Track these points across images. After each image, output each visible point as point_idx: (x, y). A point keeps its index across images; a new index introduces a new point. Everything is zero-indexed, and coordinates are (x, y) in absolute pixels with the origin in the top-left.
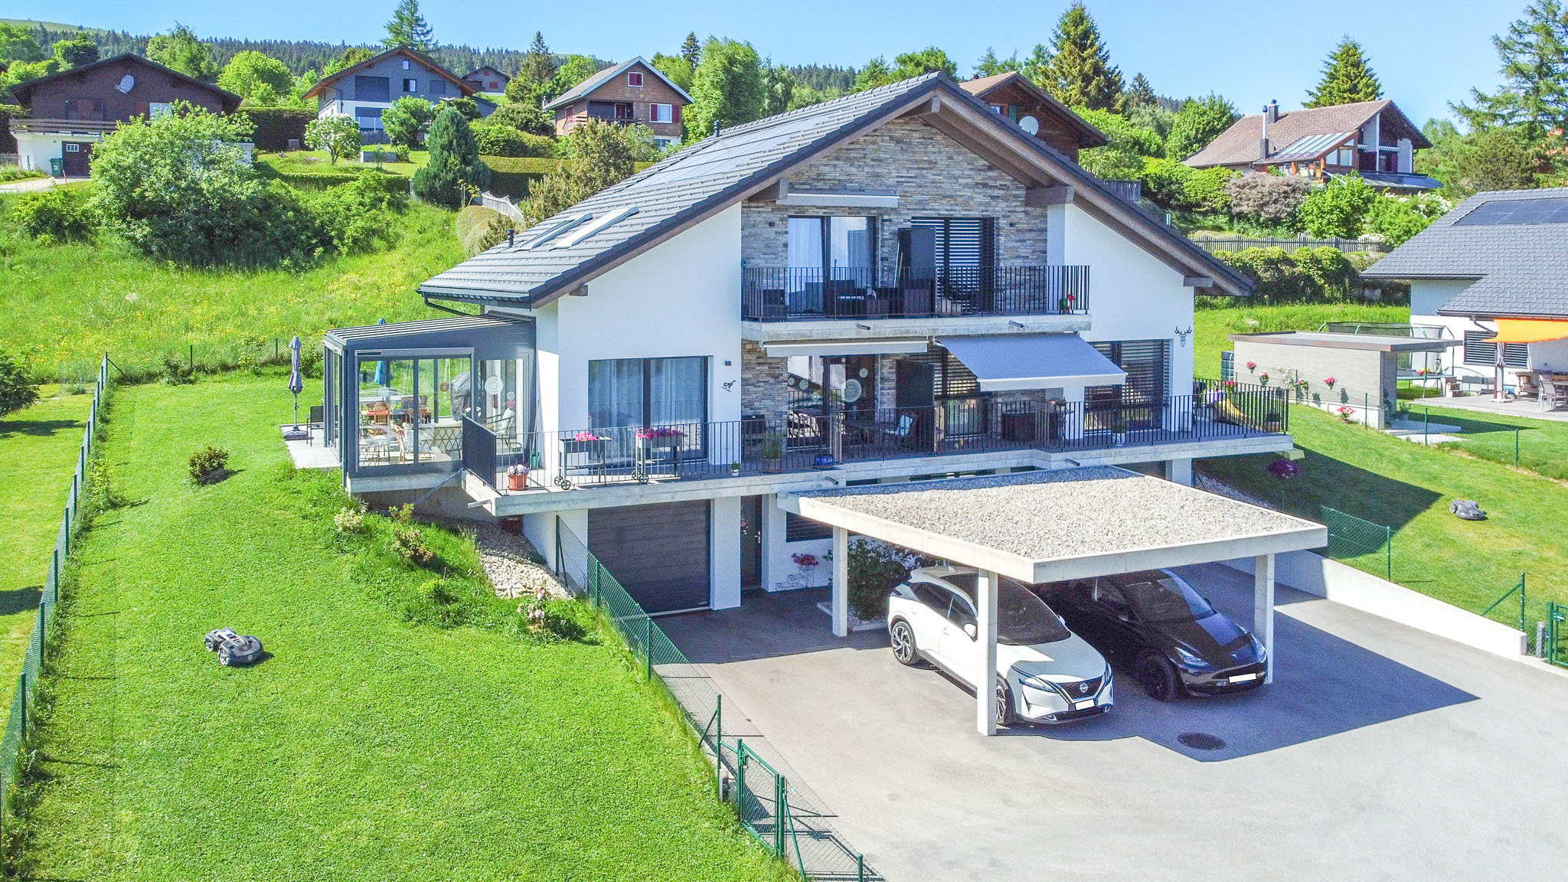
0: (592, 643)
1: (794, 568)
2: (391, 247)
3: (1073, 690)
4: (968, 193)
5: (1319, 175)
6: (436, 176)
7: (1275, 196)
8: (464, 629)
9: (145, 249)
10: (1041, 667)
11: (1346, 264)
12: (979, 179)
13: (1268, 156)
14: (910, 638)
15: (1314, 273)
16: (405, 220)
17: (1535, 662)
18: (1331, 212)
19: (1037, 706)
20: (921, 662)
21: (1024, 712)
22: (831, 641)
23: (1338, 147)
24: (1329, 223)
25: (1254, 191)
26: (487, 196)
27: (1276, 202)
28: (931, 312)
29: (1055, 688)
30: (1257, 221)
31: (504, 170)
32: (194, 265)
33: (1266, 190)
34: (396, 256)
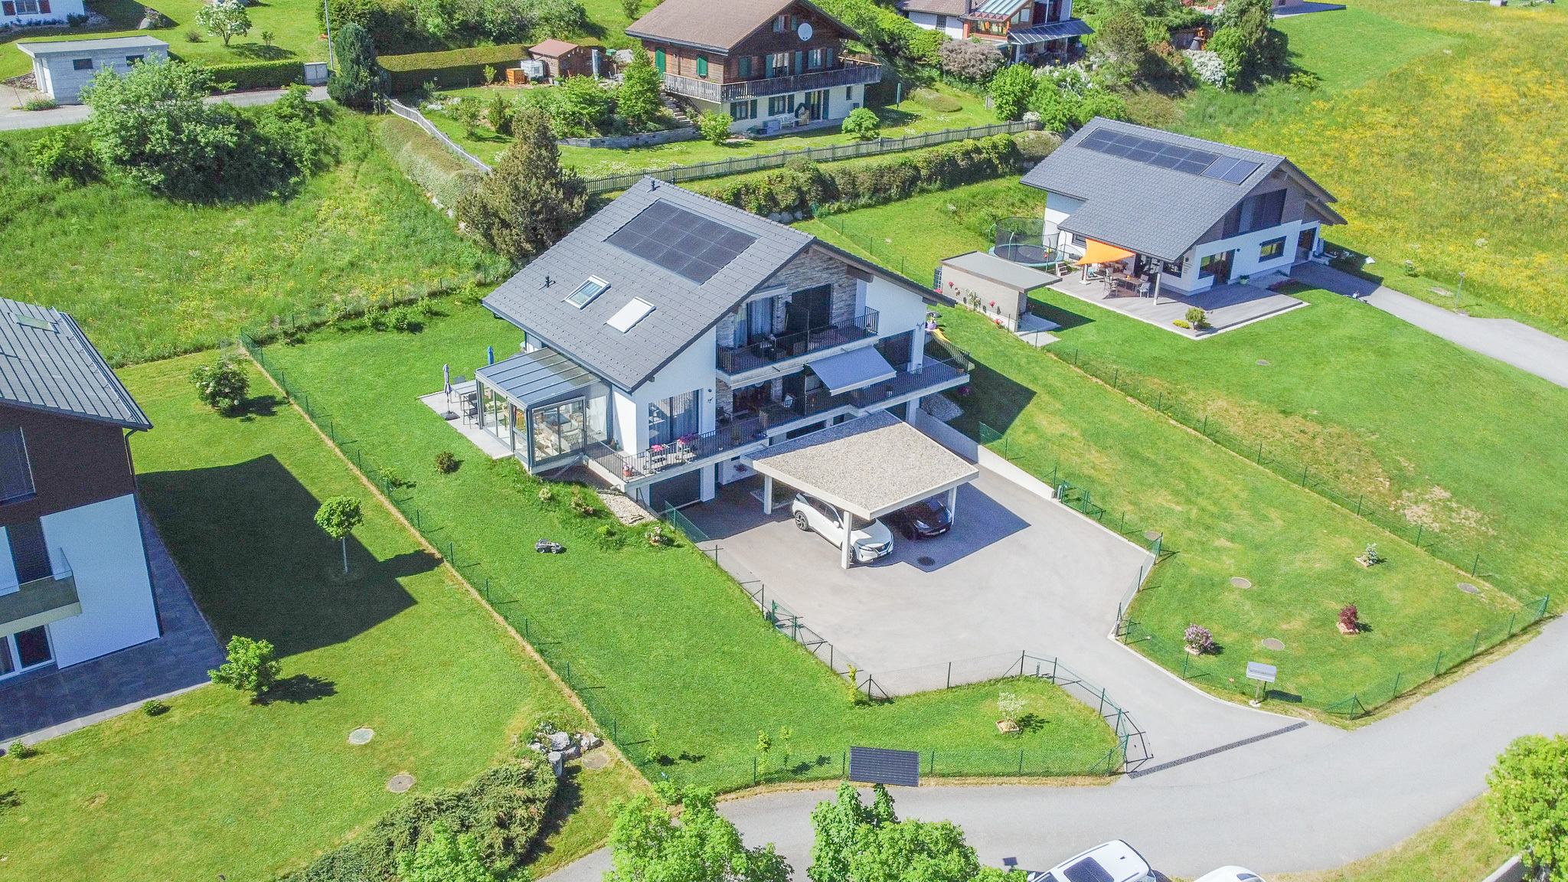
0: (679, 546)
3: (880, 549)
4: (819, 274)
5: (1005, 32)
6: (350, 86)
7: (973, 62)
8: (625, 549)
10: (867, 541)
11: (1012, 145)
12: (825, 266)
13: (970, 11)
14: (805, 520)
15: (993, 156)
17: (1056, 501)
18: (1009, 95)
19: (865, 556)
20: (809, 529)
21: (861, 559)
22: (765, 519)
23: (1019, 10)
24: (1007, 103)
25: (959, 56)
26: (395, 102)
27: (973, 66)
28: (806, 352)
29: (873, 549)
30: (960, 78)
31: (398, 69)
32: (205, 204)
33: (967, 57)
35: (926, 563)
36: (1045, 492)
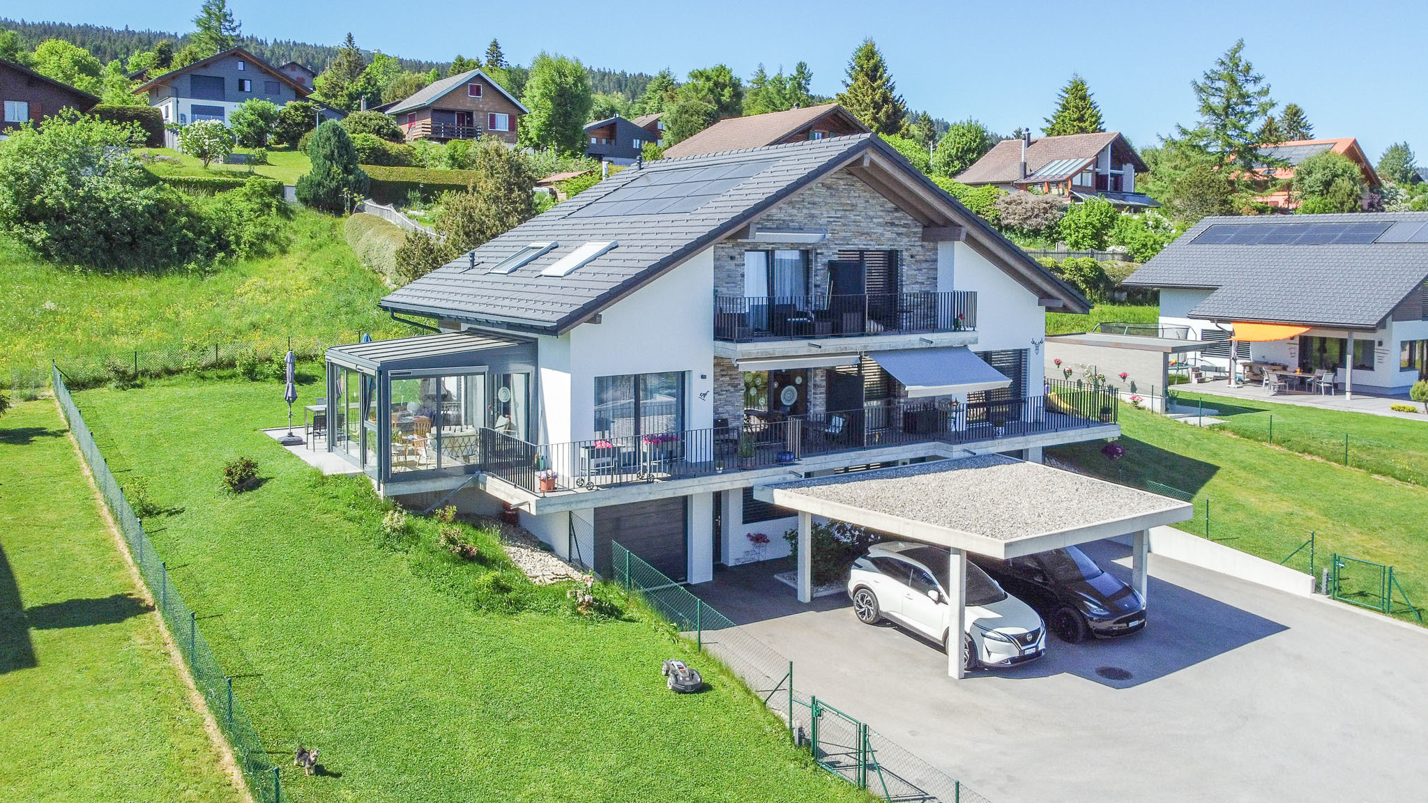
0: (631, 620)
1: (749, 545)
2: (284, 251)
3: (1022, 640)
4: (880, 230)
5: (1067, 193)
6: (319, 184)
7: (1036, 211)
8: (524, 615)
9: (44, 253)
11: (1101, 271)
12: (888, 219)
13: (1026, 176)
14: (873, 602)
15: (1078, 279)
16: (293, 224)
17: (1322, 598)
18: (1086, 228)
19: (995, 653)
20: (883, 621)
22: (801, 607)
23: (1081, 171)
24: (1084, 237)
25: (1020, 207)
26: (369, 203)
27: (1037, 216)
28: (862, 332)
30: (1021, 232)
31: (381, 179)
32: (96, 271)
33: (1029, 206)
34: (290, 261)
35: (1115, 676)
36: (1298, 584)
